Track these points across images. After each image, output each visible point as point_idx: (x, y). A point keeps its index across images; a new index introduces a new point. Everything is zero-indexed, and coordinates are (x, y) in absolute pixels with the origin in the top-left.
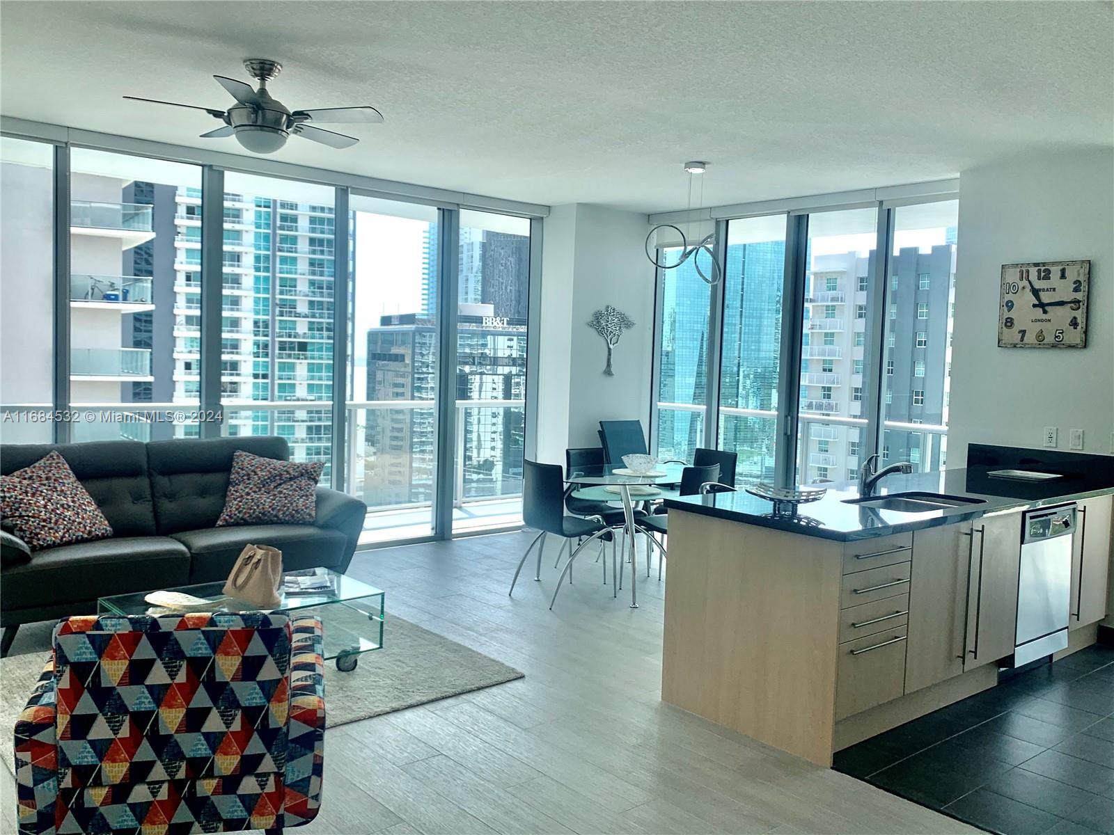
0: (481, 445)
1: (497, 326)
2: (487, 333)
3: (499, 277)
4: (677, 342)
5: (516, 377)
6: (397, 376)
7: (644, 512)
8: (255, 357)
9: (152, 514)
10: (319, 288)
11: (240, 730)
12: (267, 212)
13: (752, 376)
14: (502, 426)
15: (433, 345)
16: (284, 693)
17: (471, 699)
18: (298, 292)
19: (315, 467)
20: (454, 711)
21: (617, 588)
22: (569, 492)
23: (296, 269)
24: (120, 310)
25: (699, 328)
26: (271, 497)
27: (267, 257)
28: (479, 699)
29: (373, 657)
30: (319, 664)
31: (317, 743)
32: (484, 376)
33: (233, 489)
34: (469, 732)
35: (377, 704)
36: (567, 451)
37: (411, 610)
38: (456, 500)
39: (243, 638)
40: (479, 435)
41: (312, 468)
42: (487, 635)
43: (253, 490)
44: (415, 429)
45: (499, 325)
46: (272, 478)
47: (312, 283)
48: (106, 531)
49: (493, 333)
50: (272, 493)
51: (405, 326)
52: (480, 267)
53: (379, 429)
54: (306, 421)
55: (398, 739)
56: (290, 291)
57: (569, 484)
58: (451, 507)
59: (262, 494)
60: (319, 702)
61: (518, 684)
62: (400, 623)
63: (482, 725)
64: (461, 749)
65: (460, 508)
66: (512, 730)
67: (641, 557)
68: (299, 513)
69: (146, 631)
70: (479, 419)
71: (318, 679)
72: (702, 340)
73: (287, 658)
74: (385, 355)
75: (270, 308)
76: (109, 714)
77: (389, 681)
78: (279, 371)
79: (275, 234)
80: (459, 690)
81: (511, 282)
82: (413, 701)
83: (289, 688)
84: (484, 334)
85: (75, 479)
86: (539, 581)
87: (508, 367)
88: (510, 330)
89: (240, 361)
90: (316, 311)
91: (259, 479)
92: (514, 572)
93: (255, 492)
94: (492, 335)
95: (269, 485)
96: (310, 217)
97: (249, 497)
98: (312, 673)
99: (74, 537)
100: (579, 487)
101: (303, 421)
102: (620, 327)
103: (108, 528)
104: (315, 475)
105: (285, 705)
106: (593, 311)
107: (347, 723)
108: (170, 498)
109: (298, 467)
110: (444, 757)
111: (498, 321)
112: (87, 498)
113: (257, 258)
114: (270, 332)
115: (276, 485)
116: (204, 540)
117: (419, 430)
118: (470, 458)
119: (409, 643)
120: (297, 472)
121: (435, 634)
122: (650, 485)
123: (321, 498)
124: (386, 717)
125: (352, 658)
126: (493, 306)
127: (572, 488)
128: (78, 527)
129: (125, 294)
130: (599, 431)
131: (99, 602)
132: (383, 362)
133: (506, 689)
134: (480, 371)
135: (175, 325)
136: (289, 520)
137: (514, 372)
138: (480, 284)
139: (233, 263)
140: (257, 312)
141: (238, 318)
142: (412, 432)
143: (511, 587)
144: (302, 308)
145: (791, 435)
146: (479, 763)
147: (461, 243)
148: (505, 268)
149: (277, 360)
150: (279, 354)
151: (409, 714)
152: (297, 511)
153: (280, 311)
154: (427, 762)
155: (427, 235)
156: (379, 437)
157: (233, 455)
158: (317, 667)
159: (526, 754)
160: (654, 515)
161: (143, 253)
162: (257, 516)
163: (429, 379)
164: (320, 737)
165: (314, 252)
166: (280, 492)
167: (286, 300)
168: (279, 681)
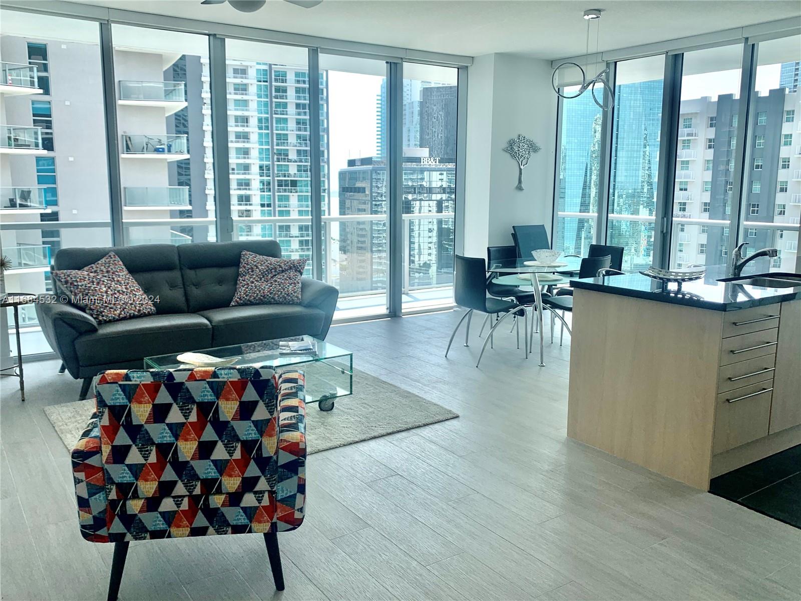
0: (421, 252)
1: (431, 164)
2: (424, 169)
3: (433, 127)
4: (567, 171)
5: (446, 202)
6: (360, 203)
7: (548, 294)
8: (261, 192)
9: (184, 298)
10: (303, 140)
11: (240, 458)
12: (265, 85)
13: (624, 196)
14: (436, 238)
15: (385, 180)
16: (274, 430)
17: (419, 433)
18: (289, 144)
19: (300, 263)
20: (406, 441)
21: (528, 351)
22: (490, 279)
23: (287, 127)
24: (166, 159)
25: (584, 161)
26: (269, 285)
27: (267, 119)
28: (425, 433)
29: (346, 400)
30: (302, 407)
31: (300, 469)
32: (422, 202)
33: (241, 279)
34: (419, 458)
35: (349, 436)
36: (488, 248)
37: (372, 366)
38: (404, 288)
39: (240, 387)
40: (419, 245)
41: (298, 263)
42: (430, 386)
43: (256, 279)
44: (373, 242)
45: (432, 164)
46: (269, 271)
47: (299, 137)
48: (151, 310)
49: (429, 169)
50: (269, 282)
51: (365, 166)
52: (419, 121)
53: (349, 242)
54: (298, 237)
55: (365, 462)
56: (284, 143)
57: (490, 273)
58: (401, 293)
59: (263, 282)
60: (301, 436)
61: (454, 422)
62: (365, 376)
63: (428, 453)
64: (412, 471)
65: (407, 294)
66: (451, 457)
67: (546, 329)
68: (290, 296)
69: (164, 382)
70: (419, 233)
71: (300, 419)
72: (586, 169)
73: (275, 403)
74: (351, 188)
75: (270, 156)
76: (140, 445)
77: (357, 418)
78: (279, 201)
79: (271, 102)
80: (410, 426)
81: (442, 131)
82: (376, 434)
83: (277, 425)
84: (422, 171)
85: (127, 272)
86: (467, 346)
87: (440, 195)
88: (441, 166)
89: (252, 195)
90: (302, 158)
91: (260, 272)
92: (449, 340)
93: (257, 281)
94: (428, 171)
95: (268, 276)
96: (296, 88)
97: (253, 285)
98: (295, 414)
99: (128, 314)
100: (498, 275)
101: (296, 237)
102: (529, 152)
103: (153, 308)
104: (300, 268)
105: (274, 440)
106: (508, 139)
107: (327, 450)
108: (196, 286)
109: (288, 262)
110: (399, 476)
111: (432, 160)
112: (136, 286)
113: (260, 120)
114: (271, 173)
115: (272, 275)
116: (221, 316)
117: (376, 242)
118: (413, 262)
119: (373, 391)
120: (287, 266)
121: (391, 385)
122: (554, 273)
123: (305, 286)
124: (355, 445)
125: (330, 402)
126: (428, 149)
127: (492, 276)
128: (130, 307)
129: (169, 147)
130: (512, 234)
131: (144, 360)
132: (350, 194)
133: (446, 426)
134: (420, 198)
135: (206, 170)
136: (283, 301)
137: (444, 198)
138: (418, 133)
139: (243, 124)
140: (261, 159)
141: (249, 164)
142: (372, 244)
143: (446, 350)
144: (293, 155)
145: (667, 232)
146: (426, 481)
147: (404, 103)
148: (437, 120)
149: (277, 194)
150: (278, 189)
151: (372, 443)
152: (288, 295)
153: (277, 158)
154: (387, 480)
155: (380, 98)
156: (349, 248)
157: (241, 254)
158: (300, 409)
159: (462, 476)
160: (556, 296)
161: (181, 119)
162: (260, 298)
163: (383, 205)
164: (302, 464)
165: (299, 114)
166: (276, 281)
167: (281, 149)
168: (268, 421)
